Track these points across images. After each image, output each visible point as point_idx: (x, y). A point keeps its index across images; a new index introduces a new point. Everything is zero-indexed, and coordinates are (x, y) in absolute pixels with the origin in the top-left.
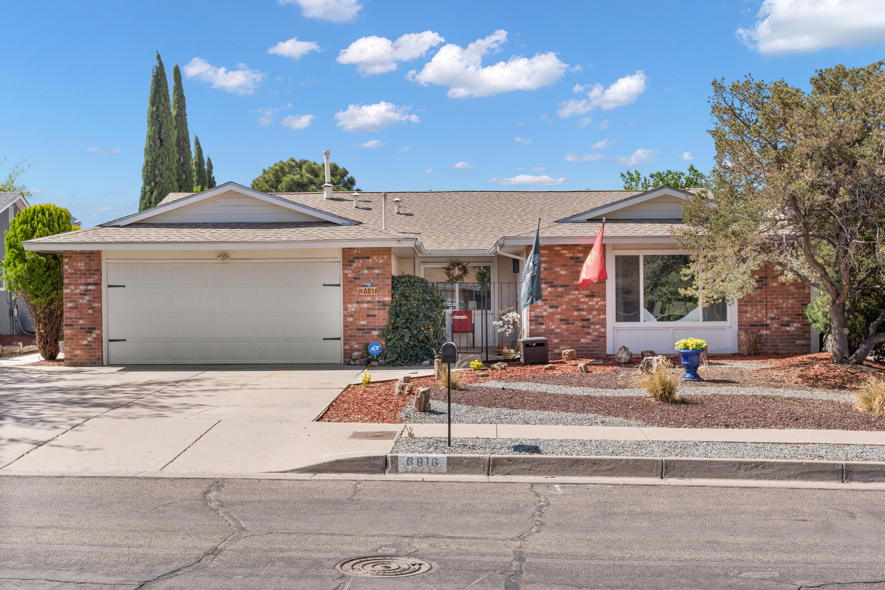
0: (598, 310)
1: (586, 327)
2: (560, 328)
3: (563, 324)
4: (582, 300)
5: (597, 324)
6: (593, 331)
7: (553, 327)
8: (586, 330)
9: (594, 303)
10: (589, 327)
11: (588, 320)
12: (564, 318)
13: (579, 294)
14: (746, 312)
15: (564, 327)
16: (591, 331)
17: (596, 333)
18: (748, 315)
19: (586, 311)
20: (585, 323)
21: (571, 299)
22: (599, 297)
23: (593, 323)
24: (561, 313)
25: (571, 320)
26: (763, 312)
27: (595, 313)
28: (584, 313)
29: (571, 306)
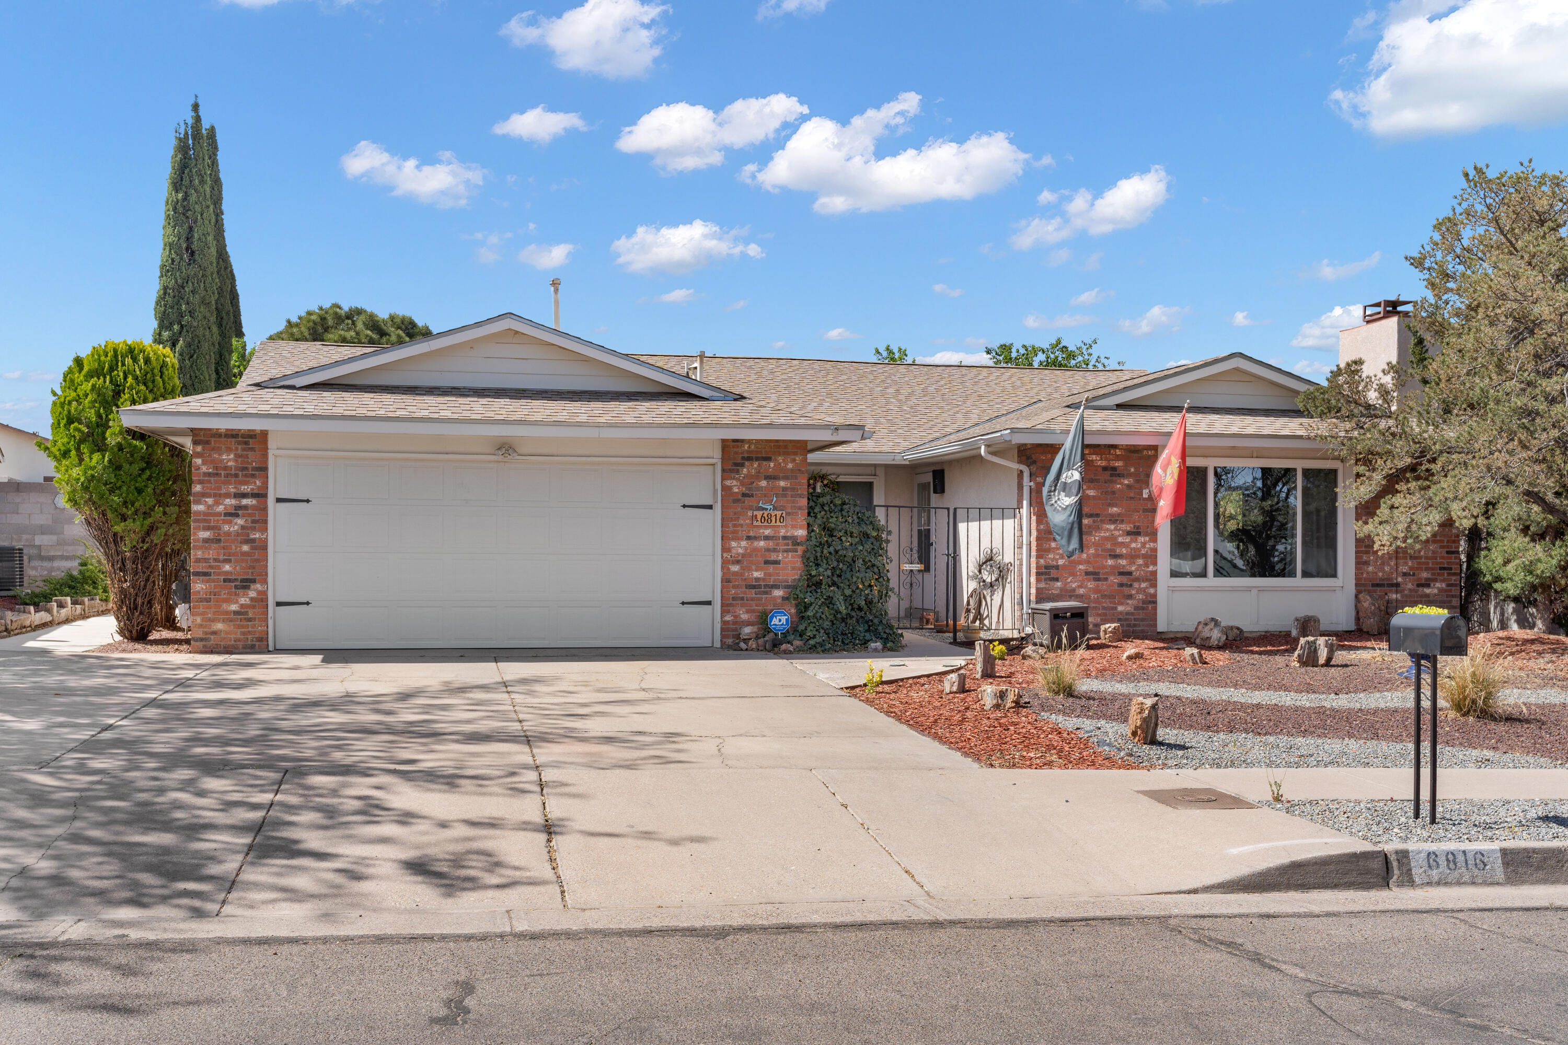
0: (1145, 556)
1: (1127, 585)
2: (1086, 587)
3: (1089, 581)
4: (1120, 539)
5: (1143, 581)
6: (1138, 593)
7: (1074, 585)
8: (1126, 590)
9: (1139, 546)
10: (1131, 585)
11: (1130, 573)
12: (1091, 570)
13: (1115, 529)
14: (1367, 563)
15: (1091, 585)
16: (1133, 592)
17: (1141, 597)
18: (1370, 569)
19: (1126, 559)
20: (1124, 579)
21: (1102, 537)
22: (1146, 535)
23: (1137, 580)
24: (1087, 562)
25: (1103, 574)
26: (1392, 564)
27: (1140, 562)
28: (1123, 562)
29: (1102, 551)
